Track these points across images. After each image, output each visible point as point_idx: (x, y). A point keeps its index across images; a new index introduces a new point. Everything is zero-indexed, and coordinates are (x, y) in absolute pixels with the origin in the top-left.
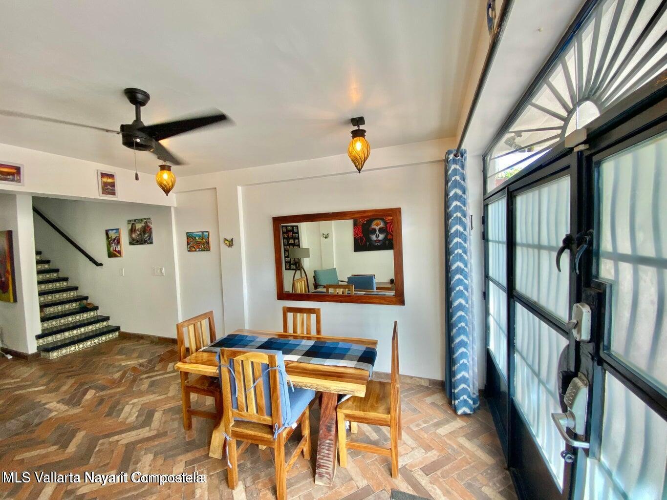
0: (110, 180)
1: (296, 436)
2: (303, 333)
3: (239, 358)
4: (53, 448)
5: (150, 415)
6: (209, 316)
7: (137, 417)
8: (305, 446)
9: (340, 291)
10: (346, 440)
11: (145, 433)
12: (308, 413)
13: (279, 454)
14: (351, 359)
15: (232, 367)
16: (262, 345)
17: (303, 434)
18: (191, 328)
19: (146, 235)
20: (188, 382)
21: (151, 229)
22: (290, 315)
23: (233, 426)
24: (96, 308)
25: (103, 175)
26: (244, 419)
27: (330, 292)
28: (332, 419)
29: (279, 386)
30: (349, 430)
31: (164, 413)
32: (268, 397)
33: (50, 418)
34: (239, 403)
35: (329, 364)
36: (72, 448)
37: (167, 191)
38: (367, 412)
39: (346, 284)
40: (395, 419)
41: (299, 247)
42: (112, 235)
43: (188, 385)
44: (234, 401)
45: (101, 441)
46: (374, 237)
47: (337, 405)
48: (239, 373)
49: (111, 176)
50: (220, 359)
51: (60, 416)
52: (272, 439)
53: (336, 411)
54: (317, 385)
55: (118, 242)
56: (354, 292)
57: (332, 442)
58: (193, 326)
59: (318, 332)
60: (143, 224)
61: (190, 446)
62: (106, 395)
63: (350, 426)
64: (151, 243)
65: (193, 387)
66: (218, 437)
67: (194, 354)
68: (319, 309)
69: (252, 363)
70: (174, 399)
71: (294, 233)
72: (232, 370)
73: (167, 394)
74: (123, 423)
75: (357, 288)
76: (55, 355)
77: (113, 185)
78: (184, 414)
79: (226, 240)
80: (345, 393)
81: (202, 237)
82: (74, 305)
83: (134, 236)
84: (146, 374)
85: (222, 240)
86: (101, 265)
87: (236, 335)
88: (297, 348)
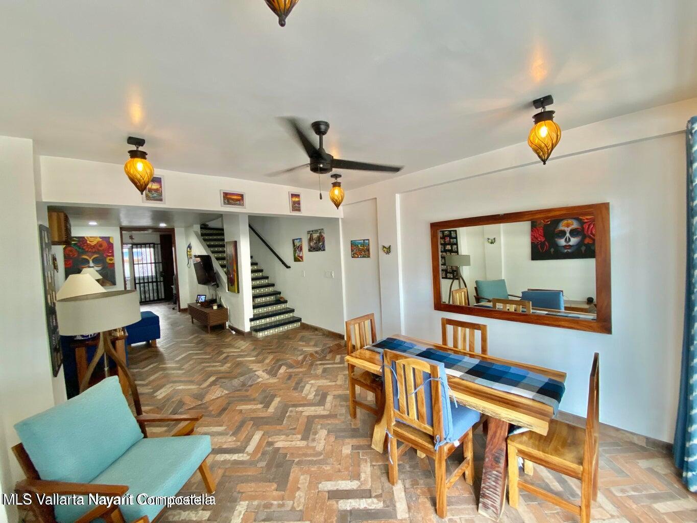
0: (297, 199)
1: (457, 456)
2: (465, 349)
3: (400, 362)
4: (260, 406)
5: (324, 397)
6: (371, 317)
7: (315, 396)
8: (467, 468)
9: (512, 308)
10: (519, 479)
11: (320, 410)
12: (471, 435)
13: (440, 466)
14: (527, 387)
15: (394, 368)
16: (420, 353)
17: (465, 456)
18: (357, 326)
19: (320, 244)
20: (354, 375)
21: (324, 238)
22: (450, 328)
23: (395, 425)
24: (286, 302)
25: (293, 195)
26: (405, 422)
27: (497, 307)
28: (501, 450)
29: (441, 399)
30: (522, 469)
31: (334, 398)
32: (429, 406)
33: (258, 383)
34: (400, 405)
35: (498, 388)
36: (271, 409)
37: (337, 205)
38: (547, 453)
39: (519, 299)
40: (590, 473)
41: (458, 254)
42: (297, 243)
43: (354, 377)
44: (396, 402)
45: (290, 409)
46: (562, 242)
47: (508, 437)
48: (401, 376)
49: (298, 196)
50: (383, 359)
51: (264, 382)
52: (432, 450)
53: (506, 442)
54: (484, 408)
55: (301, 250)
56: (532, 311)
57: (500, 475)
58: (358, 324)
59: (484, 350)
60: (318, 234)
61: (354, 433)
62: (293, 372)
63: (523, 465)
64: (324, 250)
65: (358, 381)
66: (379, 432)
67: (359, 351)
68: (485, 326)
69: (414, 369)
70: (341, 387)
71: (451, 237)
72: (394, 372)
73: (336, 382)
74: (305, 398)
75: (536, 305)
76: (261, 335)
77: (299, 203)
78: (350, 403)
79: (384, 247)
80: (519, 425)
81: (363, 245)
82: (272, 298)
83: (312, 244)
84: (321, 360)
85: (380, 247)
86: (289, 267)
87: (395, 340)
88: (459, 364)
